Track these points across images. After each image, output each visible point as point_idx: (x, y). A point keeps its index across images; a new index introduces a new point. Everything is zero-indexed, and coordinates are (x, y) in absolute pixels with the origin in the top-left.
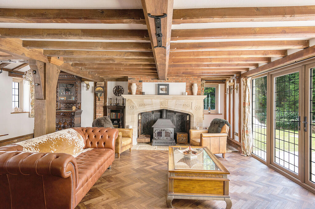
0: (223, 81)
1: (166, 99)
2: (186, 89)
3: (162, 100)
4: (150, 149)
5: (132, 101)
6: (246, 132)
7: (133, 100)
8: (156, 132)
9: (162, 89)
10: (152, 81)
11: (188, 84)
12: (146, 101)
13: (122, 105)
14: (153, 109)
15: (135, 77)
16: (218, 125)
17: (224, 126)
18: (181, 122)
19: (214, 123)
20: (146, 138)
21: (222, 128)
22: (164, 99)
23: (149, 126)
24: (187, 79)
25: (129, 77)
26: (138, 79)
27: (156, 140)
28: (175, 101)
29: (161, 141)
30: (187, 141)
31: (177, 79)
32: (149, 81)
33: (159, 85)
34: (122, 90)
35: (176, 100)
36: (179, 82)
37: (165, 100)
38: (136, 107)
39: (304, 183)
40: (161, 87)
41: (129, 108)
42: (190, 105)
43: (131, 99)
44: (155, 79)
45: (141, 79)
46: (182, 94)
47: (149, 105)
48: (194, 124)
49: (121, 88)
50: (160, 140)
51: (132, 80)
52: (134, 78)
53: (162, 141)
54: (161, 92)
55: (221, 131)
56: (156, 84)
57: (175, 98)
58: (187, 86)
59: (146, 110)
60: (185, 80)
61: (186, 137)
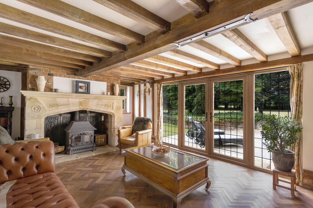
0: (132, 85)
1: (87, 99)
2: (107, 89)
3: (81, 100)
4: (71, 160)
5: (37, 100)
6: (160, 126)
7: (39, 100)
8: (73, 138)
9: (81, 87)
10: (68, 76)
11: (109, 84)
12: (60, 100)
13: (9, 106)
14: (70, 110)
15: (42, 68)
16: (143, 123)
17: (149, 123)
18: (95, 123)
19: (139, 121)
20: (59, 147)
21: (147, 125)
22: (85, 98)
23: (54, 131)
24: (108, 79)
25: (30, 67)
26: (46, 71)
27: (74, 147)
28: (96, 101)
29: (80, 147)
30: (106, 141)
31: (98, 78)
32: (63, 76)
33: (77, 82)
34: (8, 83)
35: (98, 100)
36: (100, 81)
37: (85, 100)
38: (44, 108)
39: (210, 154)
40: (80, 84)
41: (33, 109)
42: (112, 105)
43: (35, 97)
44: (71, 74)
45: (52, 72)
46: (103, 94)
47: (63, 105)
48: (115, 123)
49: (5, 80)
50: (78, 146)
51: (37, 71)
52: (40, 69)
53: (82, 147)
54: (80, 90)
55: (147, 127)
56: (73, 81)
57: (96, 97)
58: (108, 86)
59: (60, 112)
60: (106, 79)
61: (104, 138)
